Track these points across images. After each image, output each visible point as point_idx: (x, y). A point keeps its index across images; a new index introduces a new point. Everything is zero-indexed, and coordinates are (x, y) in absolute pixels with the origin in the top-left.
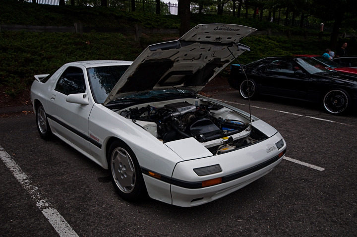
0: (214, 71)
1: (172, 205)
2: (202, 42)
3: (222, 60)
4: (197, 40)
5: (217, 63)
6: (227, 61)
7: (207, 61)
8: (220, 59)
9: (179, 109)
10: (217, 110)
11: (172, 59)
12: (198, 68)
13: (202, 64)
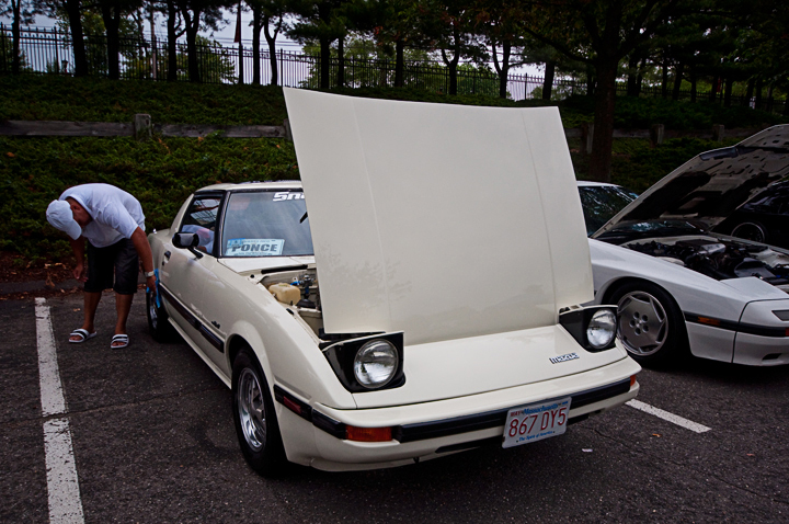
0: (750, 194)
1: (732, 363)
2: (765, 149)
3: (770, 175)
4: (761, 145)
5: (762, 179)
6: (777, 178)
7: (749, 177)
8: (767, 174)
9: (706, 247)
10: (758, 252)
11: (709, 172)
12: (730, 187)
13: (740, 180)
